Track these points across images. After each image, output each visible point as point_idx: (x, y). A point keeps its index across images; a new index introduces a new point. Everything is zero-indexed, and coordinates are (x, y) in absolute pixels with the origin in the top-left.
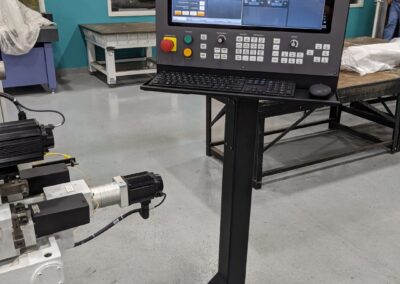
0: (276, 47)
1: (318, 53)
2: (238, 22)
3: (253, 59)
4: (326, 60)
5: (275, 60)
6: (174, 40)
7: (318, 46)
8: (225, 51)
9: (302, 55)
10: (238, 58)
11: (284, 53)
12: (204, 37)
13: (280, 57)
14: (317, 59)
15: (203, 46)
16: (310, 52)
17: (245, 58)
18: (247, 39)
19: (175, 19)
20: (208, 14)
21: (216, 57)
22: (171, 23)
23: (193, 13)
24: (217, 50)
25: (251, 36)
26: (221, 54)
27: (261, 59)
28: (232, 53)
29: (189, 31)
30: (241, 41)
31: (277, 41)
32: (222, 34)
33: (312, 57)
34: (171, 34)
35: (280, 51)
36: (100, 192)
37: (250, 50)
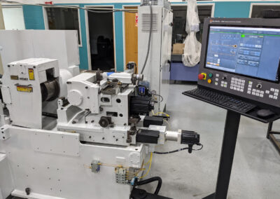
0: (250, 86)
1: (272, 93)
2: (233, 71)
3: (238, 90)
4: (276, 98)
5: (249, 92)
6: (205, 75)
7: (272, 89)
8: (226, 83)
9: (263, 92)
10: (231, 88)
11: (254, 90)
12: (217, 75)
13: (251, 91)
14: (271, 96)
15: (217, 79)
16: (267, 92)
17: (235, 89)
18: (236, 79)
19: (207, 66)
20: (221, 65)
21: (222, 85)
22: (205, 67)
23: (215, 64)
24: (222, 82)
25: (238, 78)
26: (224, 84)
27: (242, 90)
28: (229, 85)
29: (212, 72)
30: (234, 80)
31: (251, 83)
32: (226, 75)
33: (268, 95)
34: (205, 72)
35: (252, 88)
36: (169, 134)
37: (237, 85)
